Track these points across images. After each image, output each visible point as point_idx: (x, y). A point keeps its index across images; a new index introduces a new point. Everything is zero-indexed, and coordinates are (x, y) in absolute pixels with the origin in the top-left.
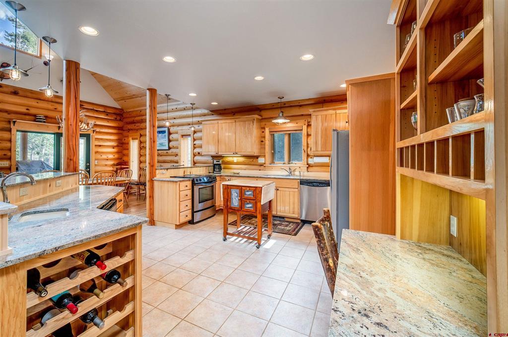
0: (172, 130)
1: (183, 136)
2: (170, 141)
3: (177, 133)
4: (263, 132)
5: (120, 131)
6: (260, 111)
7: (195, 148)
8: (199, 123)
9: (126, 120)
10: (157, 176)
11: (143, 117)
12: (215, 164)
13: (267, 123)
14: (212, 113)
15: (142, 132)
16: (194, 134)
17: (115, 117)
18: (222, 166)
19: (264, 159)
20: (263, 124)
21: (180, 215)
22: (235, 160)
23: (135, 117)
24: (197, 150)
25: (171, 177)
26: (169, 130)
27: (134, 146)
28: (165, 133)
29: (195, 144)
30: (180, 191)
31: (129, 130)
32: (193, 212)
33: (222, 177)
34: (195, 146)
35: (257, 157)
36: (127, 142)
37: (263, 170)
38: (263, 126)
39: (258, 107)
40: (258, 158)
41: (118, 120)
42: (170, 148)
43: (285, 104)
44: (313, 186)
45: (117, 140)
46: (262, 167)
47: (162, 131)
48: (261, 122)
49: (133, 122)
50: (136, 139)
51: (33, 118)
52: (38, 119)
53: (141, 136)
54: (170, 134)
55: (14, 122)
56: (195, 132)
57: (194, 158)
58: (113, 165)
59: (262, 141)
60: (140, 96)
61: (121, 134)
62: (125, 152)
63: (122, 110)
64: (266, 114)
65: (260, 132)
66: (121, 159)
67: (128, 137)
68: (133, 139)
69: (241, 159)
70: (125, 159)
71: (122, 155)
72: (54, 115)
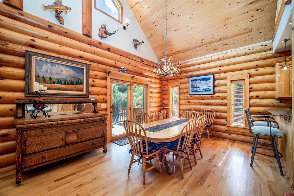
0: (218, 76)
1: (231, 81)
3: (226, 79)
7: (251, 91)
15: (181, 81)
16: (250, 78)
24: (254, 94)
26: (214, 77)
29: (250, 88)
36: (166, 89)
42: (214, 93)
45: (159, 88)
50: (177, 86)
51: (118, 69)
52: (122, 70)
53: (180, 84)
54: (215, 80)
55: (109, 73)
56: (251, 76)
58: (158, 106)
60: (184, 51)
61: (162, 83)
62: (164, 97)
66: (161, 102)
67: (167, 85)
70: (165, 102)
71: (163, 99)
72: (130, 68)
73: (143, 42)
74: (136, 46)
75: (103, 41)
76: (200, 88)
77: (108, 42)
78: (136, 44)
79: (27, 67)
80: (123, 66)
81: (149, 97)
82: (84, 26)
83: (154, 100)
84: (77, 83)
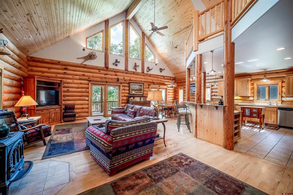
1: (207, 88)
4: (252, 85)
6: (251, 76)
7: (212, 93)
8: (215, 82)
11: (185, 80)
13: (255, 81)
15: (184, 86)
19: (253, 98)
20: (253, 82)
22: (235, 98)
23: (181, 80)
24: (213, 94)
27: (181, 92)
29: (212, 91)
31: (178, 86)
36: (177, 90)
40: (249, 97)
43: (267, 72)
44: (287, 110)
46: (251, 102)
49: (180, 83)
50: (182, 89)
51: (153, 83)
52: (155, 84)
53: (184, 88)
55: (150, 85)
56: (212, 86)
57: (212, 97)
58: (173, 99)
59: (252, 90)
62: (177, 94)
63: (175, 77)
67: (178, 88)
68: (180, 89)
69: (239, 98)
71: (176, 96)
72: (158, 82)
73: (164, 69)
74: (161, 71)
75: (148, 73)
76: (193, 91)
77: (150, 72)
78: (161, 70)
79: (129, 87)
80: (155, 82)
81: (167, 95)
82: (142, 70)
83: (170, 96)
84: (141, 90)
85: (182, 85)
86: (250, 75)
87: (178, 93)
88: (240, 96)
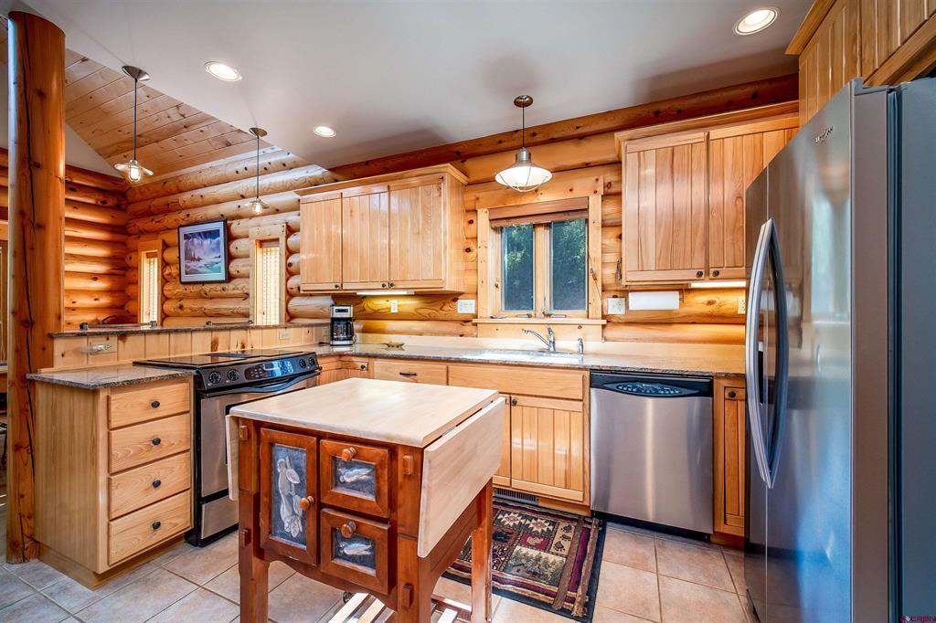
0: (236, 227)
1: (262, 243)
2: (230, 258)
3: (247, 237)
4: (471, 222)
5: (119, 237)
8: (295, 207)
9: (132, 208)
10: (59, 363)
12: (334, 320)
13: (480, 195)
14: (336, 176)
15: (169, 237)
16: (287, 237)
17: (101, 198)
18: (357, 326)
19: (473, 302)
20: (471, 196)
21: (113, 530)
22: (394, 306)
23: (154, 198)
24: (295, 281)
25: (136, 364)
26: (227, 228)
27: (149, 272)
28: (219, 236)
29: (290, 265)
30: (110, 429)
31: (142, 233)
32: (199, 501)
33: (344, 358)
34: (290, 269)
35: (454, 297)
36: (135, 265)
37: (470, 335)
38: (470, 206)
39: (456, 149)
40: (455, 300)
41: (110, 208)
42: (229, 278)
43: (534, 135)
44: (640, 392)
45: (108, 258)
46: (468, 328)
47: (210, 232)
48: (464, 192)
49: (149, 214)
50: (154, 255)
53: (166, 246)
54: (230, 238)
56: (289, 232)
57: (287, 302)
59: (468, 250)
61: (124, 243)
64: (478, 167)
65: (463, 223)
66: (122, 307)
67: (136, 251)
68: (149, 256)
69: (411, 305)
70: (130, 307)
76: (201, 263)
85: (157, 232)
86: (458, 153)
87: (136, 283)
88: (418, 295)
